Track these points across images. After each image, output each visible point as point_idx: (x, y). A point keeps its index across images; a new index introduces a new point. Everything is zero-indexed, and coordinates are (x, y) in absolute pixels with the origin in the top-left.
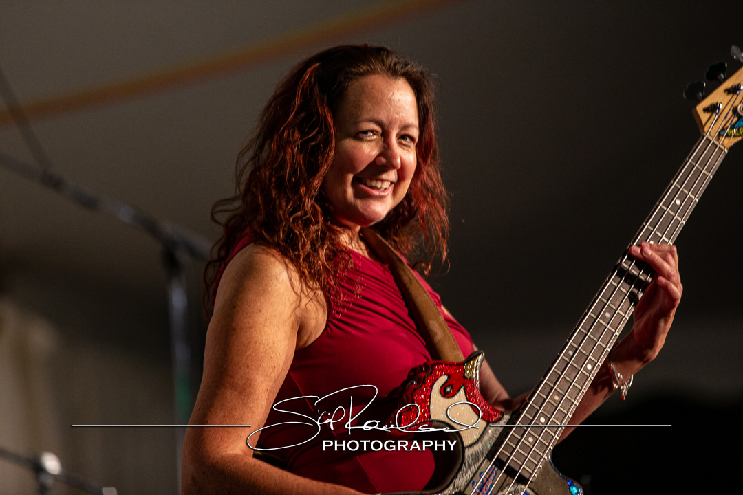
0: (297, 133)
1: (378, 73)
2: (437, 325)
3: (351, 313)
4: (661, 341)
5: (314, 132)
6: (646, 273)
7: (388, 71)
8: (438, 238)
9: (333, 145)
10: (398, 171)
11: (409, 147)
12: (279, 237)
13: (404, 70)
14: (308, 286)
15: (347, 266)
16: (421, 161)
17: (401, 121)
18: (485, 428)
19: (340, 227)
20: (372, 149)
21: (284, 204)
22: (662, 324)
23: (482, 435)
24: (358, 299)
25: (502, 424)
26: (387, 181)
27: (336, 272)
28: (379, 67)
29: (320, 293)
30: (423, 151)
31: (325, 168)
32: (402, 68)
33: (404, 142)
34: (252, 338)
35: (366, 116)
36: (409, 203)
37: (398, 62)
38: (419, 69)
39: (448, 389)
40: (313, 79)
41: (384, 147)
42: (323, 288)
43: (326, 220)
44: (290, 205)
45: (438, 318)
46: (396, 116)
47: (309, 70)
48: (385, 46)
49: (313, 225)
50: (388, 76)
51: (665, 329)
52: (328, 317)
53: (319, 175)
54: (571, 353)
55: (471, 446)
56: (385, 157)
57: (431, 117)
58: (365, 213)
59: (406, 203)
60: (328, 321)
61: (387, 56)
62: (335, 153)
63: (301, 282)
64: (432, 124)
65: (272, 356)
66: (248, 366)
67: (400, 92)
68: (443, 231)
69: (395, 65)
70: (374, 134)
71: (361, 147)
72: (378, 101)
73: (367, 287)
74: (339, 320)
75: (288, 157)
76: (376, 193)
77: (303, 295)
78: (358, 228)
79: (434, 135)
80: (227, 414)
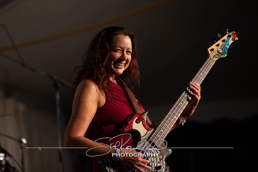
0: (99, 50)
1: (121, 34)
2: (135, 104)
3: (112, 100)
4: (193, 111)
5: (104, 50)
6: (193, 92)
7: (124, 34)
8: (137, 79)
9: (109, 53)
10: (126, 61)
11: (129, 54)
12: (94, 78)
13: (128, 34)
14: (101, 92)
15: (111, 86)
16: (133, 58)
17: (127, 47)
18: (147, 132)
19: (110, 76)
20: (119, 55)
21: (96, 69)
22: (194, 107)
23: (146, 134)
24: (114, 96)
25: (152, 131)
26: (123, 63)
27: (108, 88)
28: (122, 32)
29: (104, 94)
30: (133, 55)
31: (106, 60)
32: (128, 33)
33: (128, 53)
34: (86, 105)
35: (118, 46)
36: (129, 70)
37: (127, 31)
38: (132, 33)
39: (138, 121)
40: (104, 35)
41: (122, 54)
42: (105, 92)
43: (107, 74)
44: (97, 69)
45: (135, 102)
46: (126, 46)
47: (103, 33)
48: (123, 27)
49: (104, 75)
50: (124, 35)
51: (194, 108)
52: (106, 100)
53: (105, 61)
54: (171, 113)
55: (143, 137)
56: (123, 57)
57: (135, 46)
58: (117, 72)
59: (128, 69)
60: (106, 101)
61: (124, 30)
62: (109, 55)
63: (99, 91)
64: (136, 48)
65: (91, 110)
66: (85, 113)
67: (127, 39)
68: (138, 77)
69: (126, 32)
70: (120, 51)
71: (116, 54)
72: (121, 42)
73: (117, 93)
74: (109, 101)
75: (97, 56)
76: (120, 67)
77: (100, 94)
78: (114, 76)
79: (136, 51)
80: (78, 125)
